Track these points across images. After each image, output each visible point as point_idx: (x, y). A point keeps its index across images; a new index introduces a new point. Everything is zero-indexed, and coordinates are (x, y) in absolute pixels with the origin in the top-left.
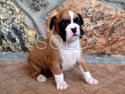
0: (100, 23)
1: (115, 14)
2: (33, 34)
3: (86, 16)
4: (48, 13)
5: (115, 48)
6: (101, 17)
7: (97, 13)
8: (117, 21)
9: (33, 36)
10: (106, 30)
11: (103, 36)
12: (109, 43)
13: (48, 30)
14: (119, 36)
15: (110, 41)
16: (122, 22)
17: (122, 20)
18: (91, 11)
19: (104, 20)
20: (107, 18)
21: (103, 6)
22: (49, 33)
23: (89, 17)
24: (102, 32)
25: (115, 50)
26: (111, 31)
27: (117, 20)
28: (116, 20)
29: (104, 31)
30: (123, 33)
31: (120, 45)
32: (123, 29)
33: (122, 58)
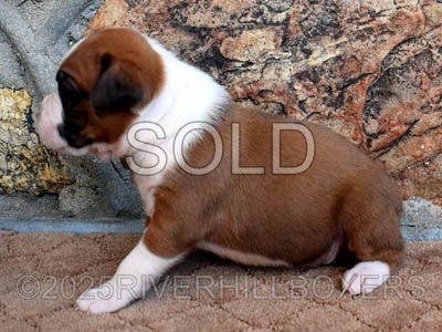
0: (323, 54)
1: (393, 9)
2: (17, 109)
3: (259, 20)
4: (81, 10)
5: (401, 167)
6: (330, 25)
7: (311, 3)
8: (404, 42)
9: (17, 116)
10: (352, 82)
11: (340, 112)
12: (369, 146)
14: (417, 113)
15: (375, 136)
16: (430, 46)
17: (430, 37)
19: (344, 39)
20: (354, 28)
23: (272, 23)
24: (337, 94)
25: (402, 175)
26: (377, 88)
27: (403, 38)
28: (399, 38)
29: (343, 88)
30: (436, 99)
31: (421, 156)
32: (432, 79)
33: (433, 213)
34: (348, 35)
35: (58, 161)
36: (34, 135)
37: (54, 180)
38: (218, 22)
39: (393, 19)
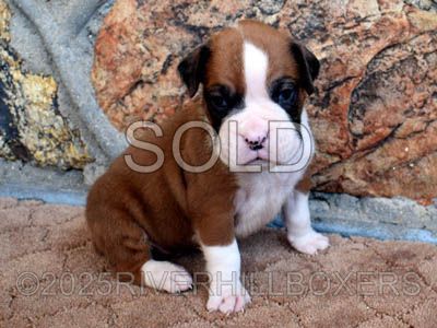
1: (378, 16)
2: (44, 94)
4: (99, 7)
5: (386, 167)
6: (317, 28)
7: (300, 6)
8: (389, 47)
9: (45, 100)
10: (337, 84)
11: (326, 111)
12: (355, 145)
13: (101, 79)
14: (400, 117)
15: (361, 136)
16: (415, 53)
17: (414, 43)
19: (329, 43)
20: (340, 32)
22: (106, 88)
24: (323, 95)
25: (387, 174)
26: (363, 91)
27: (387, 44)
28: (382, 43)
29: (328, 90)
30: (419, 104)
31: (405, 157)
32: (415, 84)
33: (417, 212)
34: (333, 39)
35: (81, 141)
36: (59, 118)
37: (78, 158)
38: (215, 23)
39: (377, 25)
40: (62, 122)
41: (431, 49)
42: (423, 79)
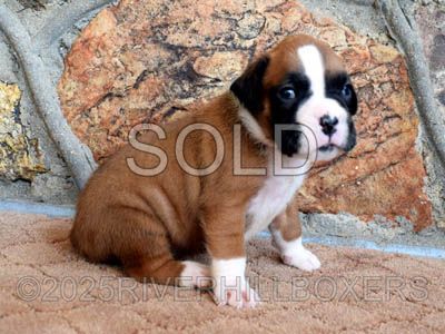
1: (344, 46)
2: (8, 101)
3: (229, 44)
4: (76, 21)
5: (336, 184)
7: (276, 34)
9: (7, 107)
13: (69, 89)
16: (373, 81)
17: (373, 73)
18: (252, 28)
21: (301, 12)
22: (73, 99)
23: (240, 48)
25: (336, 191)
30: (373, 127)
31: (355, 175)
32: (371, 109)
33: (359, 227)
35: (37, 150)
36: (19, 126)
37: (31, 168)
38: (194, 43)
39: (344, 54)
40: (20, 131)
41: (386, 79)
42: (378, 105)
